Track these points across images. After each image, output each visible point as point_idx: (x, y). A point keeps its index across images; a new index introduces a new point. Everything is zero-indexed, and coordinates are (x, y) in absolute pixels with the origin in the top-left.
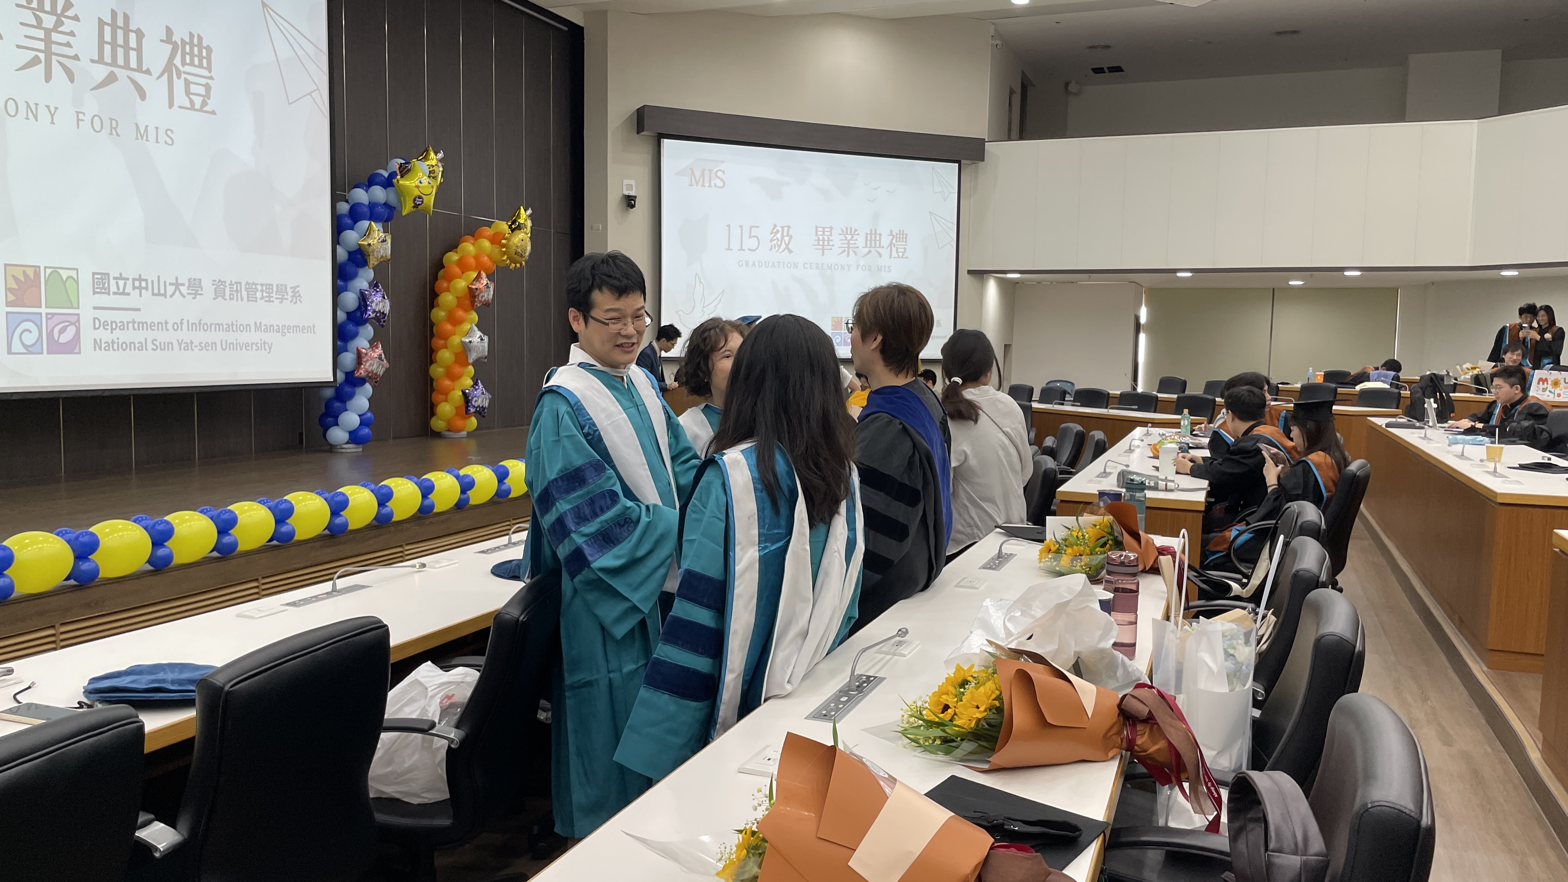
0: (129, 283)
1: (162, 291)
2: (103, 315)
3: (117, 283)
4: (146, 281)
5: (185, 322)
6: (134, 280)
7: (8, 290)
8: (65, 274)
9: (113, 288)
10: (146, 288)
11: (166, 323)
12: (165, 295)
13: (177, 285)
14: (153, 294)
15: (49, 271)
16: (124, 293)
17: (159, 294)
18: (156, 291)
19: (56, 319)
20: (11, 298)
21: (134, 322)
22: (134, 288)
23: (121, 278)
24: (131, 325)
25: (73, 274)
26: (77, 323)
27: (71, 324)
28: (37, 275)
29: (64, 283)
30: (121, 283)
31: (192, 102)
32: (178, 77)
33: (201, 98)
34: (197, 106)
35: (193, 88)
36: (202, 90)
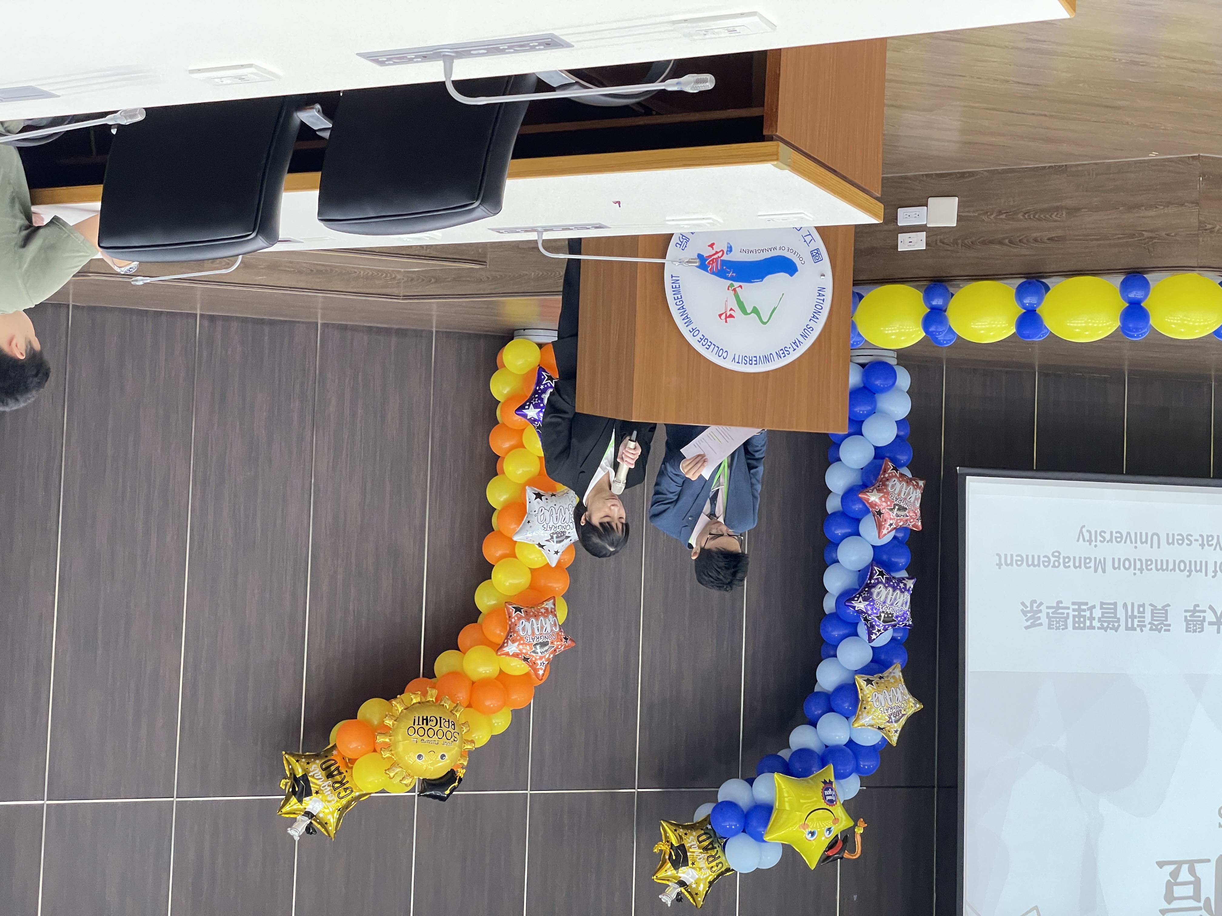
31: (1192, 871)
32: (1208, 900)
33: (1179, 880)
34: (1185, 867)
35: (1189, 890)
36: (1178, 891)
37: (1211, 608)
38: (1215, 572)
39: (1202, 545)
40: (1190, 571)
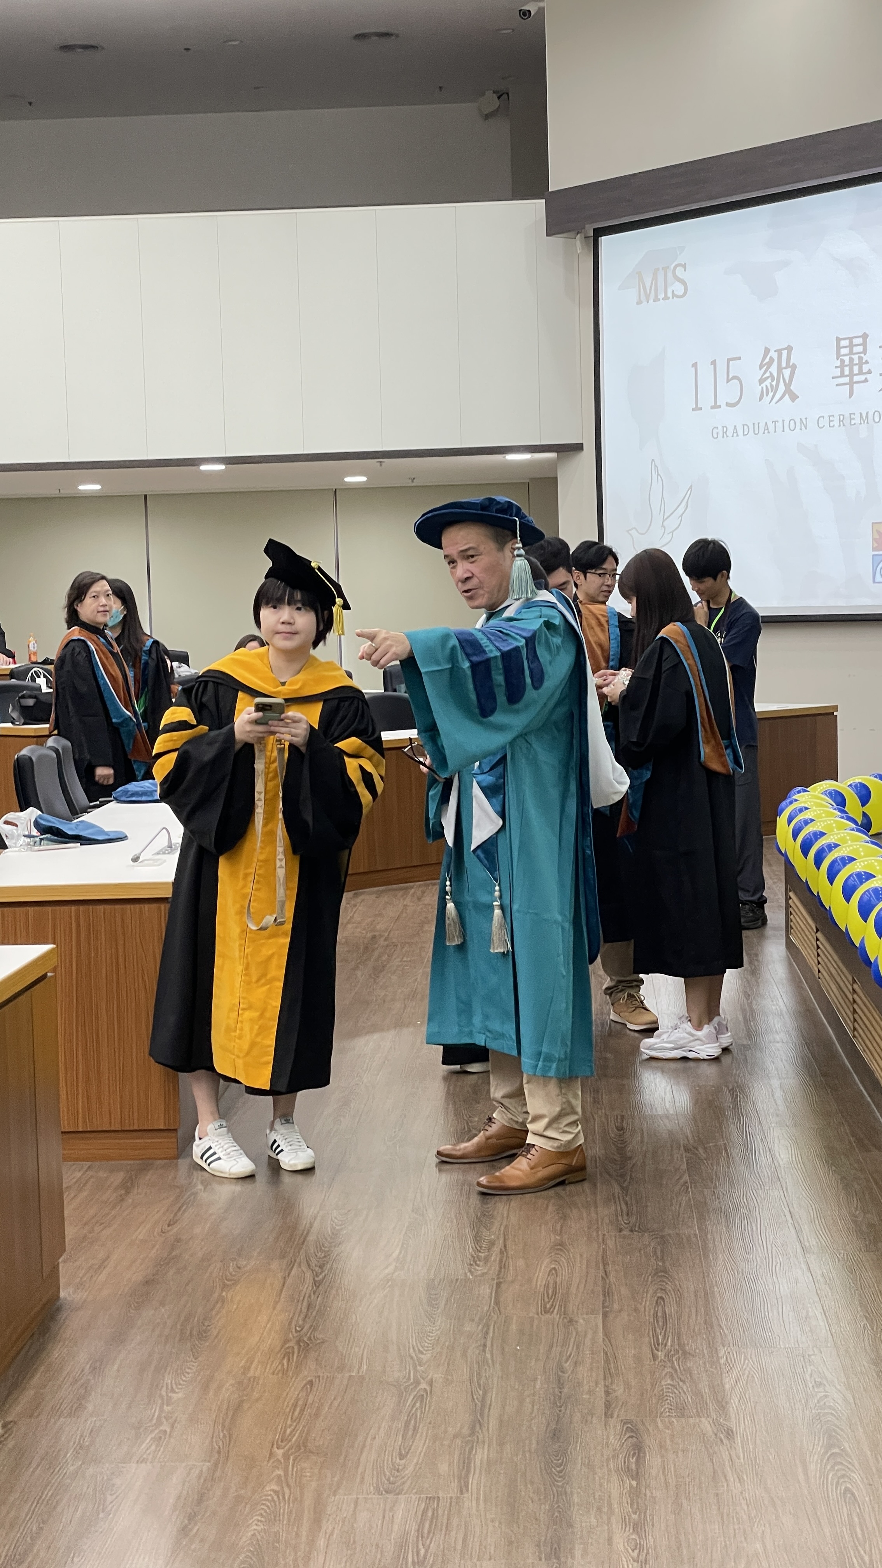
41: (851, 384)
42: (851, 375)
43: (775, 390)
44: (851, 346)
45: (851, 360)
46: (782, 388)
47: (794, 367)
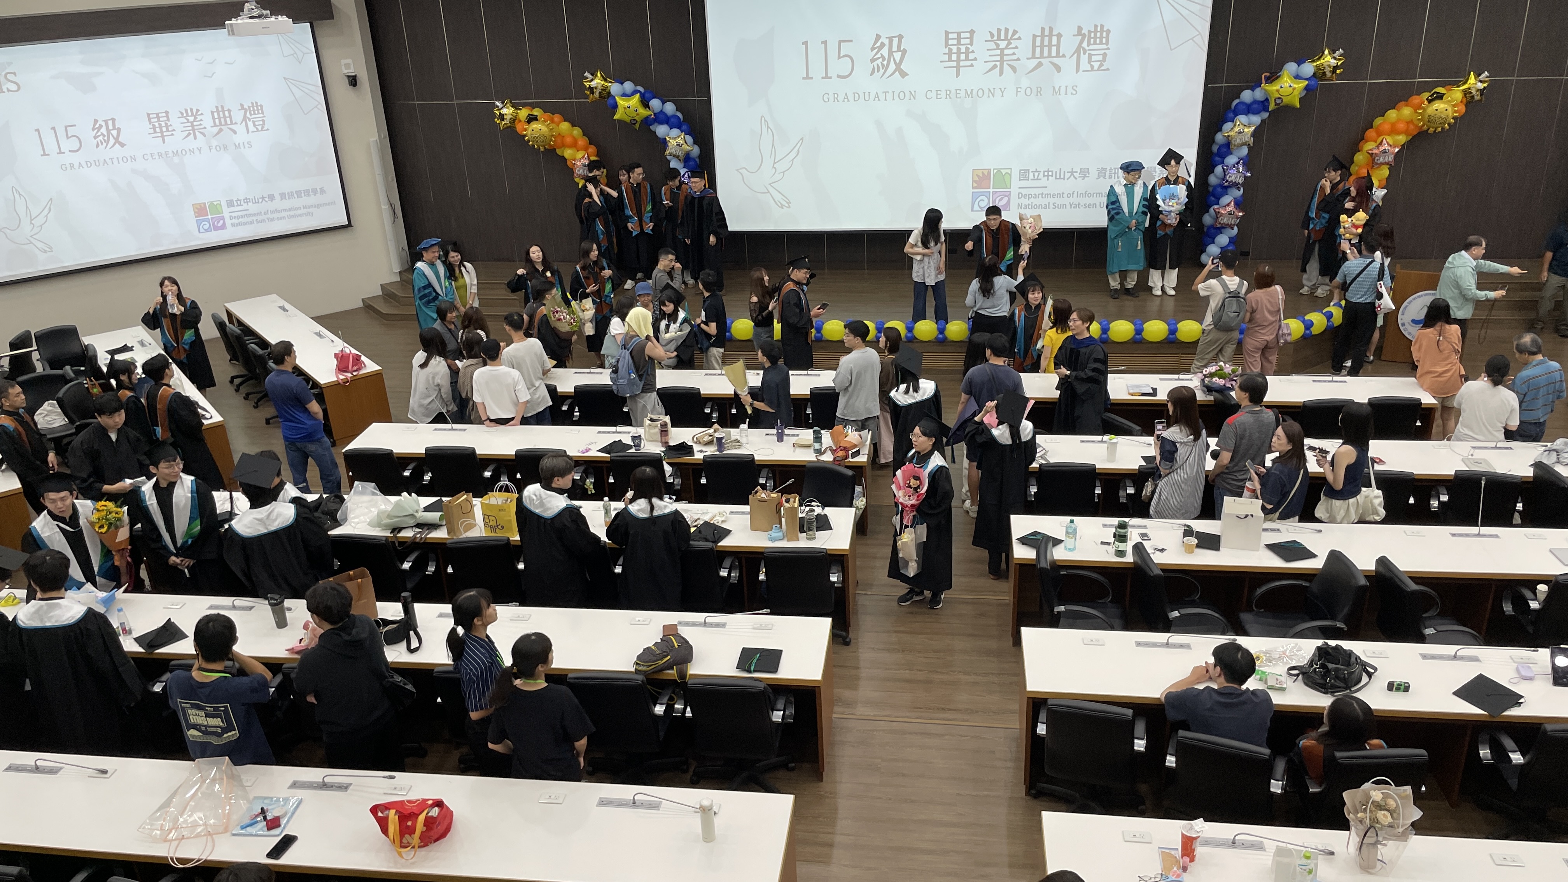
0: (1041, 174)
1: (1062, 177)
2: (1024, 191)
3: (1034, 174)
4: (1052, 172)
5: (1076, 193)
6: (1044, 172)
7: (973, 181)
8: (1004, 172)
9: (1031, 176)
10: (1052, 176)
11: (1063, 193)
12: (1064, 179)
13: (1072, 173)
14: (1056, 178)
15: (995, 171)
16: (1038, 179)
17: (1060, 178)
18: (1058, 177)
19: (998, 194)
20: (975, 185)
21: (1042, 194)
22: (1044, 176)
23: (1036, 171)
24: (1040, 196)
25: (1009, 171)
26: (1009, 196)
27: (1006, 196)
28: (989, 173)
29: (1003, 176)
30: (1036, 174)
31: (1092, 67)
32: (1084, 54)
33: (1099, 63)
34: (1096, 68)
35: (1094, 58)
36: (1100, 58)
37: (1076, 179)
38: (1073, 194)
39: (1079, 204)
40: (1086, 193)
41: (163, 137)
42: (162, 132)
43: (108, 142)
44: (158, 117)
45: (160, 125)
46: (112, 141)
47: (119, 130)
